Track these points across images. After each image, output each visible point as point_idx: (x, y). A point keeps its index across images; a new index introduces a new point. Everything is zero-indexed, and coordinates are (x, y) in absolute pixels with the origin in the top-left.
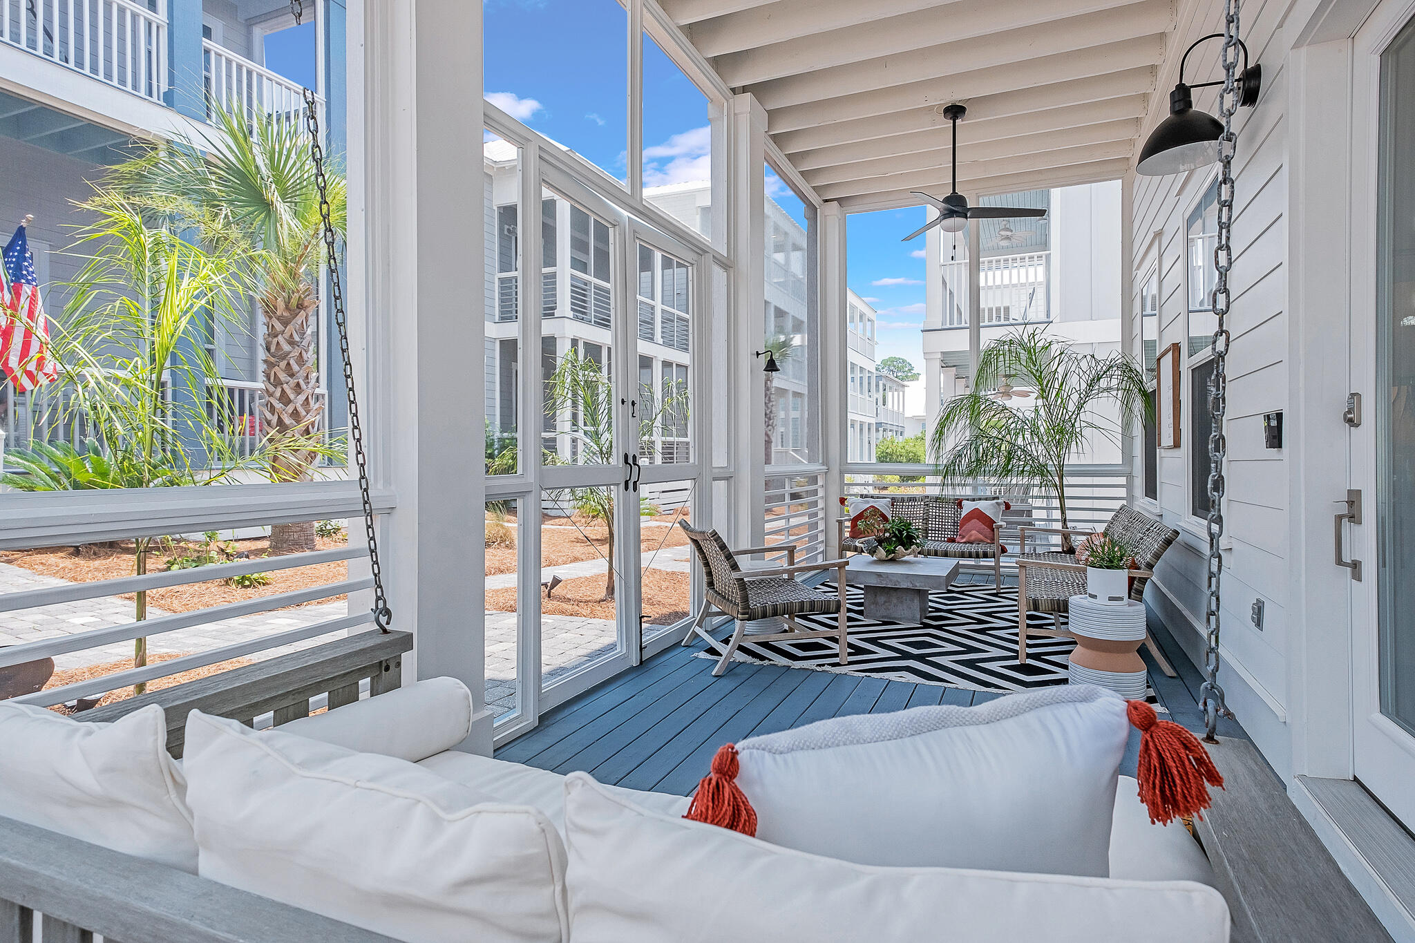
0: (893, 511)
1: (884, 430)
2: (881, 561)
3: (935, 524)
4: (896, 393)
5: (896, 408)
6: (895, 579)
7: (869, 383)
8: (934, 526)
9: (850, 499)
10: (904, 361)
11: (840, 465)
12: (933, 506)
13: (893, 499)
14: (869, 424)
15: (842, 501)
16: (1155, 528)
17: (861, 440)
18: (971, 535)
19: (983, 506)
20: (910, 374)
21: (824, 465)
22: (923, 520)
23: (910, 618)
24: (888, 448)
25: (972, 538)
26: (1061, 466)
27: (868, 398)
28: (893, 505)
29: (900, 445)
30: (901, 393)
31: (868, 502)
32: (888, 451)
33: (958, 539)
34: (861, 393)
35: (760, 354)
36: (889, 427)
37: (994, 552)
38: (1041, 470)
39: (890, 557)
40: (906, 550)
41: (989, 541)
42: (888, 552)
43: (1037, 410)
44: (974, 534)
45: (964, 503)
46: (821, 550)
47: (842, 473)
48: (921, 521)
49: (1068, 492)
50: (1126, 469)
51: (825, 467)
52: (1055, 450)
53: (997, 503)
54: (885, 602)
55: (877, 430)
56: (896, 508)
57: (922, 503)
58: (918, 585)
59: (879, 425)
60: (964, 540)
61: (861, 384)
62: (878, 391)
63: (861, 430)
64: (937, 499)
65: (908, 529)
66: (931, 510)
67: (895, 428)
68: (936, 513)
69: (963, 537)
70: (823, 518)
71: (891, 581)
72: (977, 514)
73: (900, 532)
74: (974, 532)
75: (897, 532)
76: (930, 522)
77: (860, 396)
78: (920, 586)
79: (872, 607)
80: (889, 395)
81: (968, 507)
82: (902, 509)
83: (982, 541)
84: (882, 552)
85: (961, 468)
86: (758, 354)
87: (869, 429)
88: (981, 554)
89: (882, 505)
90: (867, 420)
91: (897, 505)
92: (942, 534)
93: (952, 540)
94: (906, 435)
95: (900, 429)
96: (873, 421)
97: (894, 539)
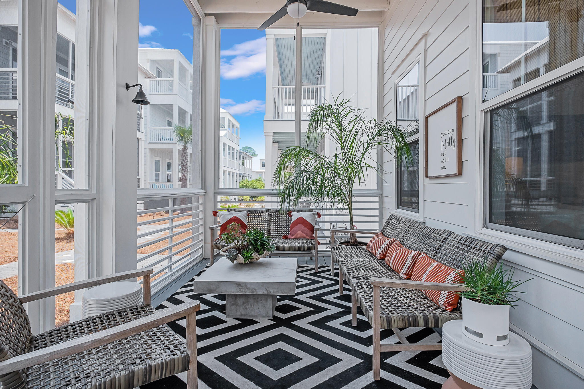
0: (248, 219)
1: (243, 176)
2: (240, 266)
3: (275, 227)
4: (248, 161)
5: (248, 167)
6: (252, 287)
7: (237, 156)
8: (274, 228)
9: (220, 212)
10: (251, 148)
11: (214, 190)
12: (274, 216)
13: (249, 211)
14: (236, 173)
15: (215, 214)
16: (435, 234)
17: (233, 180)
18: (298, 234)
19: (305, 215)
20: (254, 154)
21: (203, 190)
22: (268, 225)
23: (264, 315)
24: (244, 184)
25: (299, 236)
26: (351, 191)
27: (236, 162)
28: (248, 215)
29: (250, 183)
30: (250, 161)
31: (232, 214)
32: (245, 185)
33: (289, 236)
34: (233, 159)
35: (130, 87)
36: (245, 175)
37: (314, 246)
38: (339, 193)
39: (248, 261)
40: (259, 255)
41: (309, 238)
42: (246, 258)
43: (336, 156)
44: (300, 234)
45: (293, 213)
46: (201, 245)
47: (215, 195)
48: (266, 225)
49: (354, 206)
50: (379, 192)
51: (203, 191)
52: (347, 180)
53: (313, 213)
54: (244, 303)
55: (240, 176)
56: (251, 217)
57: (267, 214)
58: (272, 291)
59: (241, 173)
60: (293, 237)
61: (233, 156)
62: (240, 159)
63: (233, 176)
64: (276, 211)
65: (261, 238)
66: (272, 218)
67: (248, 175)
68: (275, 220)
69: (293, 235)
70: (202, 225)
71: (249, 289)
72: (301, 221)
73: (256, 241)
74: (299, 232)
75: (253, 242)
76: (272, 226)
77: (232, 160)
78: (274, 292)
79: (233, 307)
80: (245, 161)
81: (295, 216)
82: (254, 218)
83: (305, 238)
84: (241, 259)
85: (293, 192)
86: (128, 87)
87: (236, 176)
88: (306, 248)
89: (241, 216)
90: (235, 171)
91: (251, 215)
92: (279, 233)
93: (286, 237)
94: (252, 178)
95: (250, 176)
96: (238, 172)
97: (251, 247)
